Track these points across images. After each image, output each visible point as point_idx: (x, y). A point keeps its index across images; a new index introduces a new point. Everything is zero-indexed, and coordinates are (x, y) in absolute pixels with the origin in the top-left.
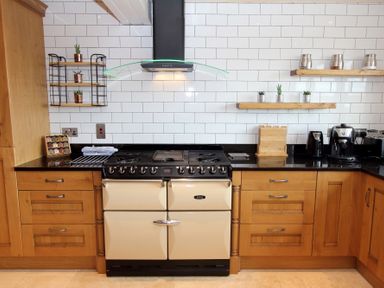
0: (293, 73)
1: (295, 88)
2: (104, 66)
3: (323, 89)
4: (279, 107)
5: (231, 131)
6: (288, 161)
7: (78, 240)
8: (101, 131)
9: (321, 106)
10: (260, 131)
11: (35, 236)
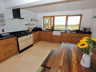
0: (31, 20)
1: (31, 22)
3: (34, 22)
4: (31, 25)
5: (25, 28)
6: (32, 31)
8: (3, 31)
10: (29, 28)
11: (4, 54)
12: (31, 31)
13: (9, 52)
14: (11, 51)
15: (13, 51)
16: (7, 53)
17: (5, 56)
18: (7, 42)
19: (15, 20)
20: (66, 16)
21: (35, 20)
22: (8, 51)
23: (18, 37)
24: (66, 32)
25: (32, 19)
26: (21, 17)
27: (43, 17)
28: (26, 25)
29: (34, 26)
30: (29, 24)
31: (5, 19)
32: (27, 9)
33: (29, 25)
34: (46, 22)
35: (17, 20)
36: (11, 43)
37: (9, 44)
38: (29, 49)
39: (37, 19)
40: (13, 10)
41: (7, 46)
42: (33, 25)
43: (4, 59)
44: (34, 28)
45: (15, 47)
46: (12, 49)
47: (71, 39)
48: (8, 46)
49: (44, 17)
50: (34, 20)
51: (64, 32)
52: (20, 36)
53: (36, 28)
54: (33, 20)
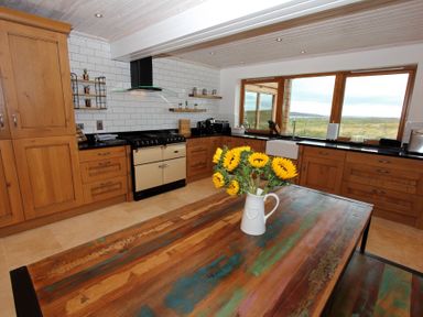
0: (191, 95)
1: (193, 101)
2: (104, 83)
3: (201, 103)
4: (188, 111)
5: (167, 123)
7: (118, 186)
8: (100, 126)
9: (202, 111)
10: (180, 122)
11: (92, 190)
12: (185, 132)
13: (106, 189)
14: (112, 188)
15: (116, 189)
16: (100, 191)
17: (93, 195)
18: (101, 158)
19: (134, 92)
20: (334, 77)
21: (209, 93)
22: (103, 186)
23: (135, 147)
24: (330, 145)
25: (195, 89)
26: (155, 85)
27: (240, 82)
28: (171, 110)
29: (202, 118)
30: (184, 107)
31: (109, 90)
32: (182, 55)
33: (180, 110)
34: (261, 100)
35: (142, 94)
36: (112, 162)
37: (107, 165)
38: (168, 193)
39: (214, 92)
40: (133, 63)
41: (102, 170)
42: (195, 111)
43: (88, 205)
44: (199, 123)
45: (124, 179)
46: (114, 181)
47: (343, 180)
48: (106, 169)
49: (244, 82)
50: (204, 92)
51: (324, 144)
52: (141, 146)
53: (208, 122)
54: (199, 92)
